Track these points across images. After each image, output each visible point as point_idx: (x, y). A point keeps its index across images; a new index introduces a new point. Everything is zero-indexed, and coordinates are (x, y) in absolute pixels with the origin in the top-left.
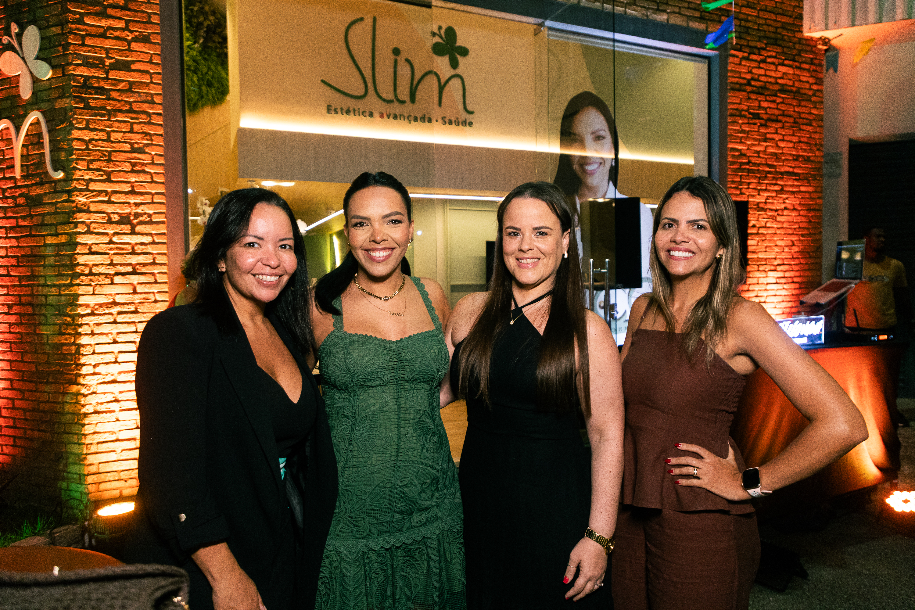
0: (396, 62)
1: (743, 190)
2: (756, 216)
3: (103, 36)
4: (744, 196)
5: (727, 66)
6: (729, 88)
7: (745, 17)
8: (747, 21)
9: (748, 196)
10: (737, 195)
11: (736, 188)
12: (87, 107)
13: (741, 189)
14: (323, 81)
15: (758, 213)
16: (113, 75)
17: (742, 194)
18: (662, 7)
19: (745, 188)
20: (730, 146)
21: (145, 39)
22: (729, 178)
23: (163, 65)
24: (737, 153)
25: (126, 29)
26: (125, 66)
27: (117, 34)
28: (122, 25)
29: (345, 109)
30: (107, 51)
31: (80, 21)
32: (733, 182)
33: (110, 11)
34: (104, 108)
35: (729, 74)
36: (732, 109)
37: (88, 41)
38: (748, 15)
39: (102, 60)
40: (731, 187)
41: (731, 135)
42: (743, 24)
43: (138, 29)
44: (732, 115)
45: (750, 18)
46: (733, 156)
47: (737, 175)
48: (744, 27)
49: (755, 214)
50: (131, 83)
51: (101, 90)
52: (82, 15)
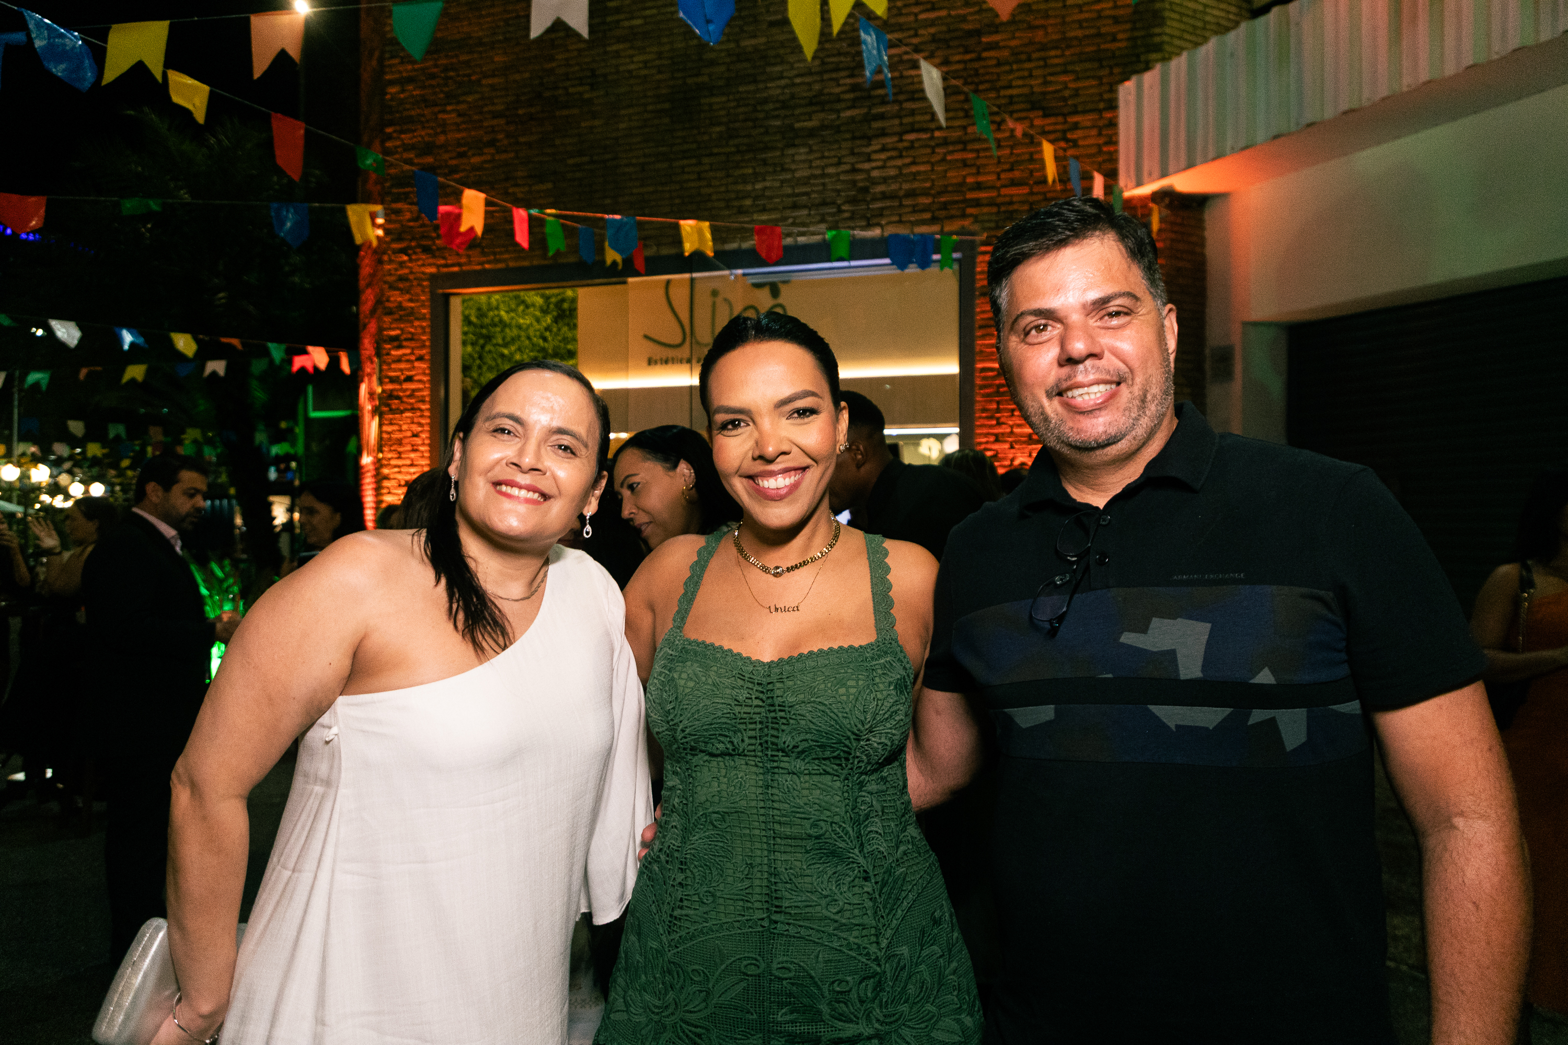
0: (714, 304)
1: (1002, 420)
2: (1027, 451)
3: (399, 360)
4: (1004, 426)
5: (974, 267)
6: (977, 293)
7: (1007, 199)
8: (1011, 203)
9: (1012, 427)
10: (991, 427)
11: (991, 418)
12: (391, 410)
13: (998, 419)
14: (646, 337)
15: (1030, 447)
16: (405, 386)
17: (999, 424)
18: (875, 221)
19: (1007, 417)
20: (980, 366)
21: (420, 358)
22: (978, 407)
23: (431, 375)
24: (991, 374)
25: (412, 353)
26: (409, 379)
27: (407, 358)
28: (408, 351)
29: (664, 358)
30: (401, 370)
31: (388, 354)
32: (984, 410)
33: (405, 343)
34: (398, 409)
35: (978, 277)
36: (983, 319)
37: (393, 366)
38: (1012, 196)
39: (398, 377)
40: (980, 417)
41: (981, 352)
42: (1003, 209)
43: (418, 352)
44: (981, 327)
45: (1015, 199)
46: (985, 378)
47: (991, 401)
48: (1005, 212)
49: (1023, 448)
50: (414, 391)
51: (398, 398)
52: (390, 349)
